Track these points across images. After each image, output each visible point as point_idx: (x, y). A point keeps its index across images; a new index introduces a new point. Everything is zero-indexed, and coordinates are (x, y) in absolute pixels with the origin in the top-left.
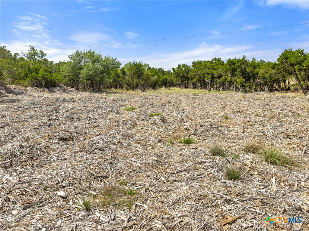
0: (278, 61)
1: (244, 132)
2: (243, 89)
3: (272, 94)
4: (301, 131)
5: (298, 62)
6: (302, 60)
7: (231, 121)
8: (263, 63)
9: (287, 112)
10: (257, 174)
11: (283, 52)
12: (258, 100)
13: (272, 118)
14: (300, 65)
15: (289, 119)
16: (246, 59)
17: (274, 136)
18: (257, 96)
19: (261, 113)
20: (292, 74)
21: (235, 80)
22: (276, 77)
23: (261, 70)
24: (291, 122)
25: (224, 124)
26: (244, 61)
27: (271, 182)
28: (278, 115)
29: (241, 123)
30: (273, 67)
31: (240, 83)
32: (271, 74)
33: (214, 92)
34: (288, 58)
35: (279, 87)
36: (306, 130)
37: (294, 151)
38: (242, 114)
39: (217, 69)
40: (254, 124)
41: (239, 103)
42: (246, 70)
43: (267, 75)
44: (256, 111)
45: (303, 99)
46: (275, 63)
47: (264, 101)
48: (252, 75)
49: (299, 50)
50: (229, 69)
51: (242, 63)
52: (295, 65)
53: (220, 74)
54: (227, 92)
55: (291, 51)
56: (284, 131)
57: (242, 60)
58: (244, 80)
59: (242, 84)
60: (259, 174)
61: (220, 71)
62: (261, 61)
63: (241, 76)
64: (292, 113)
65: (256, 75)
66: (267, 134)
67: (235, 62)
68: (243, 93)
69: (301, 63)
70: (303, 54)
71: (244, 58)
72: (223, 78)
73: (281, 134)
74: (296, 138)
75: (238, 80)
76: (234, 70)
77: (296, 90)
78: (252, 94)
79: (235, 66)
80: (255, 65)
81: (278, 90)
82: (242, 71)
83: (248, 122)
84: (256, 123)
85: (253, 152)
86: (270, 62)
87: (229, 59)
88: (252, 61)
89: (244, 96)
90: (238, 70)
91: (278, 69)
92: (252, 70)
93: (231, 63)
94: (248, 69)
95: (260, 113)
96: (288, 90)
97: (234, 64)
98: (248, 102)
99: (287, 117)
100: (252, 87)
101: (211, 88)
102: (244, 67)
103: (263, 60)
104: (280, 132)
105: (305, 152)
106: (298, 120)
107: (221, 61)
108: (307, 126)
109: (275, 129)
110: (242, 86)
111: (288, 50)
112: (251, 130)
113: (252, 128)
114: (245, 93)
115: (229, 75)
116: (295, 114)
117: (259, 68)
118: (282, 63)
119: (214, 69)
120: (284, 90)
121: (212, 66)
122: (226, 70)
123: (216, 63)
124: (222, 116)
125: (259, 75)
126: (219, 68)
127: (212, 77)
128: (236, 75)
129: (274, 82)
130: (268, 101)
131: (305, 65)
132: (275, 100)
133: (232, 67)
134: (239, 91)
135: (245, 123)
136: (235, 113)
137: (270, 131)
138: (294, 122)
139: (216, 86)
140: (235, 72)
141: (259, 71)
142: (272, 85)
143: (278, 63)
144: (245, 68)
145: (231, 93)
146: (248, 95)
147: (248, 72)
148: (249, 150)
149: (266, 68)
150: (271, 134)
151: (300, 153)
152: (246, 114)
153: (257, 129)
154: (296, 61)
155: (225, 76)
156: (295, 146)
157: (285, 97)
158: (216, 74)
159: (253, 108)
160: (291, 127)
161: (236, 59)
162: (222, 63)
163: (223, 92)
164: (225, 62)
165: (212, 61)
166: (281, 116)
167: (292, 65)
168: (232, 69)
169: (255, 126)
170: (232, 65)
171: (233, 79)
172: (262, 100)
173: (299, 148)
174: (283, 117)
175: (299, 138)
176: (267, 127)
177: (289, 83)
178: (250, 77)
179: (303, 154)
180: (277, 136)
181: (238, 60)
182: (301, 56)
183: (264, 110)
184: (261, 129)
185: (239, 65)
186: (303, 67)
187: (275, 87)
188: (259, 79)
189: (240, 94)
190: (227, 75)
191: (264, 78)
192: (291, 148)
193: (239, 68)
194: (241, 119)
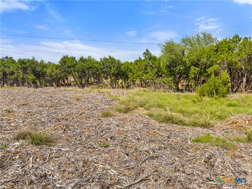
0: (60, 64)
1: (23, 122)
2: (35, 85)
3: (57, 88)
4: (68, 115)
5: (72, 65)
6: (75, 64)
7: (12, 113)
8: (50, 64)
9: (63, 102)
10: (19, 157)
11: (62, 57)
12: (46, 93)
13: (51, 107)
14: (74, 68)
15: (63, 107)
16: (35, 60)
17: (48, 121)
18: (46, 90)
19: (44, 104)
20: (70, 73)
21: (27, 77)
22: (61, 76)
23: (49, 70)
24: (64, 109)
25: (5, 118)
26: (34, 61)
27: (29, 161)
28: (56, 105)
29: (23, 114)
30: (56, 68)
31: (32, 80)
32: (56, 73)
33: (7, 88)
34: (66, 62)
35: (64, 83)
36: (72, 113)
37: (58, 131)
38: (27, 106)
39: (9, 67)
40: (34, 113)
41: (28, 97)
42: (36, 69)
43: (53, 74)
44: (39, 103)
45: (77, 91)
46: (57, 64)
47: (50, 94)
48: (41, 73)
49: (72, 57)
50: (20, 68)
51: (32, 63)
52: (71, 68)
53: (13, 71)
54: (20, 87)
55: (68, 57)
56: (55, 117)
57: (32, 60)
58: (34, 77)
59: (33, 81)
60: (21, 157)
61: (12, 69)
62: (49, 62)
63: (32, 74)
64: (66, 102)
65: (45, 74)
66: (43, 120)
67: (25, 61)
68: (35, 88)
69: (74, 66)
70: (75, 60)
71: (33, 59)
72: (15, 75)
73: (53, 119)
74: (63, 120)
75: (30, 77)
76: (25, 69)
77: (75, 85)
78: (42, 89)
79: (25, 65)
80: (43, 65)
81: (63, 85)
82: (33, 69)
83: (29, 112)
84: (36, 113)
85: (24, 139)
86: (55, 64)
87: (20, 59)
88: (41, 62)
89: (35, 91)
90: (29, 69)
91: (60, 69)
92: (41, 70)
93: (22, 62)
94: (37, 68)
95: (42, 104)
96: (70, 85)
97: (25, 64)
98: (36, 96)
99: (63, 105)
100: (42, 83)
101: (4, 84)
102: (34, 66)
103: (50, 62)
104: (53, 118)
105: (65, 130)
106: (69, 107)
107: (12, 59)
108: (73, 110)
109: (49, 116)
110: (34, 82)
111: (66, 56)
112: (30, 120)
113: (31, 118)
114: (36, 88)
115: (22, 73)
116: (68, 102)
117: (46, 68)
118: (62, 65)
119: (5, 67)
120: (67, 85)
121: (3, 64)
122: (17, 68)
123: (8, 61)
124: (5, 110)
125: (47, 73)
126: (11, 66)
127: (4, 74)
128: (27, 73)
129: (59, 79)
130: (53, 94)
131: (77, 68)
132: (58, 93)
133: (23, 66)
134: (31, 87)
135: (26, 114)
136: (20, 106)
137: (46, 118)
138: (66, 108)
139: (10, 82)
140: (26, 71)
141: (47, 71)
142: (58, 81)
143: (59, 65)
144: (35, 68)
145: (23, 89)
146: (38, 90)
147: (38, 71)
148: (20, 138)
149: (52, 69)
150: (46, 120)
151: (61, 131)
152: (30, 106)
153: (35, 118)
154: (71, 65)
155: (17, 73)
156: (59, 127)
157: (66, 90)
158: (7, 71)
159: (37, 101)
160: (63, 113)
161: (26, 59)
162: (14, 62)
163: (16, 88)
164: (16, 61)
165: (3, 58)
166: (58, 105)
167: (69, 67)
168: (23, 67)
169: (35, 115)
170: (23, 64)
171: (25, 76)
172: (49, 93)
173: (61, 128)
174: (60, 106)
175: (66, 120)
176: (43, 115)
177: (70, 80)
178: (40, 75)
179: (63, 132)
180: (50, 121)
181: (29, 61)
182: (74, 62)
183: (46, 102)
184: (38, 117)
185: (29, 65)
186: (76, 69)
187: (61, 83)
188: (47, 77)
189: (32, 89)
190: (19, 73)
191: (51, 76)
192: (56, 129)
193: (30, 67)
194: (23, 111)
